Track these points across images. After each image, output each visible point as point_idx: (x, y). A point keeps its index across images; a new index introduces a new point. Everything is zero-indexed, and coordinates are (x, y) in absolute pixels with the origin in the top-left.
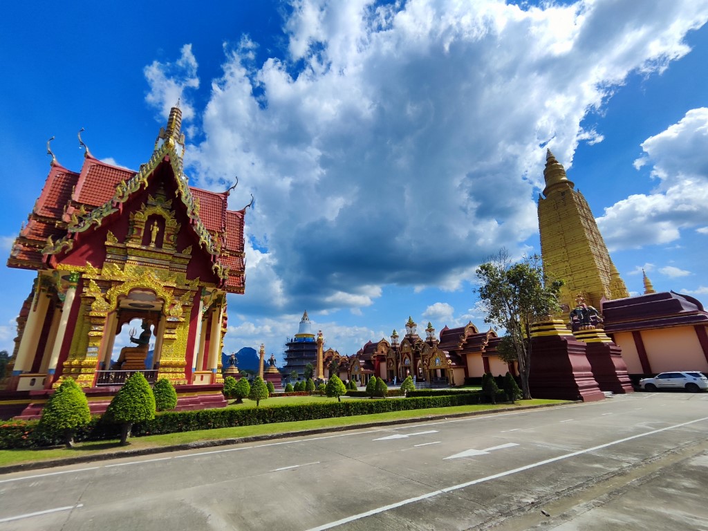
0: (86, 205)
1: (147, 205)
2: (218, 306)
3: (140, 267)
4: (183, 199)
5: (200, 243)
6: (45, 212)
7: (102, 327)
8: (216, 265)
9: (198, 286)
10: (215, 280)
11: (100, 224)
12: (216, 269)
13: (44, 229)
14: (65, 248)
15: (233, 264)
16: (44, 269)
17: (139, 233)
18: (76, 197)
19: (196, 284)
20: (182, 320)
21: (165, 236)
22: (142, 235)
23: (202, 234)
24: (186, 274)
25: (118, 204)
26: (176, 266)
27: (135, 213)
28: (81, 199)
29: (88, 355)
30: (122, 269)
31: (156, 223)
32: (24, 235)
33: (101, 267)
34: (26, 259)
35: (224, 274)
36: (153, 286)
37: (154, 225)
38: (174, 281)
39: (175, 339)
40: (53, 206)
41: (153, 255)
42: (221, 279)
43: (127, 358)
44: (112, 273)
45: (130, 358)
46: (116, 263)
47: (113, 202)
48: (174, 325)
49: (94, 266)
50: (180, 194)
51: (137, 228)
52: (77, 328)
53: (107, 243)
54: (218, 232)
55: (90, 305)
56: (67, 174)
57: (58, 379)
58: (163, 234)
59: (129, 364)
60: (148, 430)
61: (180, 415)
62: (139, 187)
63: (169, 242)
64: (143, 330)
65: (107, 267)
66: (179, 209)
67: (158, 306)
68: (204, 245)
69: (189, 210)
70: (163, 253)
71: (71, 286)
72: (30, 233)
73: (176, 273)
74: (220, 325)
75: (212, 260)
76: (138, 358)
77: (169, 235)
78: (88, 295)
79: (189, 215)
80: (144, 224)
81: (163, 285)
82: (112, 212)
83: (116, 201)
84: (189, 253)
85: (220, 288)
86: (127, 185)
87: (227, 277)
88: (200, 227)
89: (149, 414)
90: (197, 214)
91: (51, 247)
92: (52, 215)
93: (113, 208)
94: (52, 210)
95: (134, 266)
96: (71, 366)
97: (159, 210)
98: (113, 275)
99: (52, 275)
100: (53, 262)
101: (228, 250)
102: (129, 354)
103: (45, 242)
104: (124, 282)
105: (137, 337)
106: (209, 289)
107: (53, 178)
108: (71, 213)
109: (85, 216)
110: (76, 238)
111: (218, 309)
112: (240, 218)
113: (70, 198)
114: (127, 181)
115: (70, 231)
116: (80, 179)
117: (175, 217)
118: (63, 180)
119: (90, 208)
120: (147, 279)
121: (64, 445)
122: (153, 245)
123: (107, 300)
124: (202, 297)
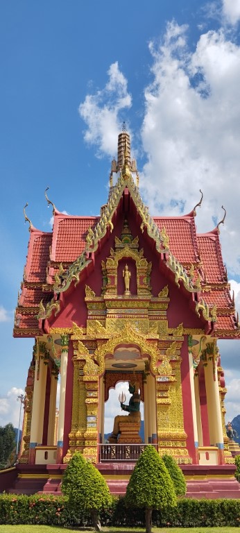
0: (64, 263)
1: (115, 249)
2: (210, 358)
3: (120, 320)
4: (150, 234)
5: (177, 281)
6: (32, 278)
7: (96, 393)
8: (199, 305)
9: (183, 335)
10: (201, 324)
11: (78, 279)
12: (201, 311)
13: (34, 295)
14: (54, 311)
15: (218, 300)
16: (41, 335)
17: (113, 283)
18: (53, 257)
19: (180, 332)
20: (173, 379)
21: (138, 281)
22: (116, 283)
23: (177, 269)
24: (167, 322)
25: (90, 254)
26: (155, 313)
27: (106, 261)
28: (58, 258)
29: (88, 425)
30: (104, 326)
31: (127, 267)
32: (22, 304)
33: (85, 326)
34: (26, 327)
35: (211, 316)
36: (137, 341)
37: (125, 271)
38: (156, 331)
39: (169, 404)
40: (37, 271)
41: (130, 305)
42: (209, 322)
43: (121, 429)
44: (96, 331)
45: (125, 429)
46: (98, 319)
47: (85, 254)
48: (164, 387)
49: (79, 326)
50: (145, 228)
51: (111, 277)
52: (75, 395)
53: (87, 299)
54: (194, 264)
55: (82, 369)
56: (43, 236)
57: (67, 452)
58: (136, 278)
59: (125, 437)
60: (169, 520)
61: (201, 504)
62: (105, 231)
63: (144, 286)
64: (132, 395)
65: (90, 325)
66: (147, 246)
67: (141, 365)
68: (181, 282)
69: (158, 244)
70: (140, 300)
71: (63, 351)
72: (25, 301)
73: (156, 322)
74: (217, 383)
75: (194, 300)
76: (132, 429)
77: (141, 278)
78: (79, 358)
79: (159, 250)
80: (116, 271)
81: (145, 338)
82: (86, 264)
83: (88, 252)
84: (166, 296)
85: (209, 334)
86: (95, 232)
87: (215, 318)
88: (173, 262)
89: (170, 499)
90: (168, 247)
91: (44, 312)
92: (37, 280)
93: (86, 260)
94: (37, 275)
95: (115, 320)
96: (76, 439)
97: (127, 252)
98: (97, 333)
99: (47, 341)
100: (47, 326)
101: (209, 284)
102: (123, 424)
103: (38, 308)
104: (108, 339)
105: (127, 403)
106: (197, 337)
107: (32, 243)
108: (52, 274)
109: (64, 274)
110: (61, 298)
111: (209, 362)
112: (214, 240)
113: (49, 259)
114: (93, 228)
115: (56, 292)
116: (53, 238)
117: (145, 256)
118: (40, 243)
119: (68, 265)
120: (129, 334)
121: (92, 528)
122: (128, 293)
123: (96, 362)
124: (190, 349)
